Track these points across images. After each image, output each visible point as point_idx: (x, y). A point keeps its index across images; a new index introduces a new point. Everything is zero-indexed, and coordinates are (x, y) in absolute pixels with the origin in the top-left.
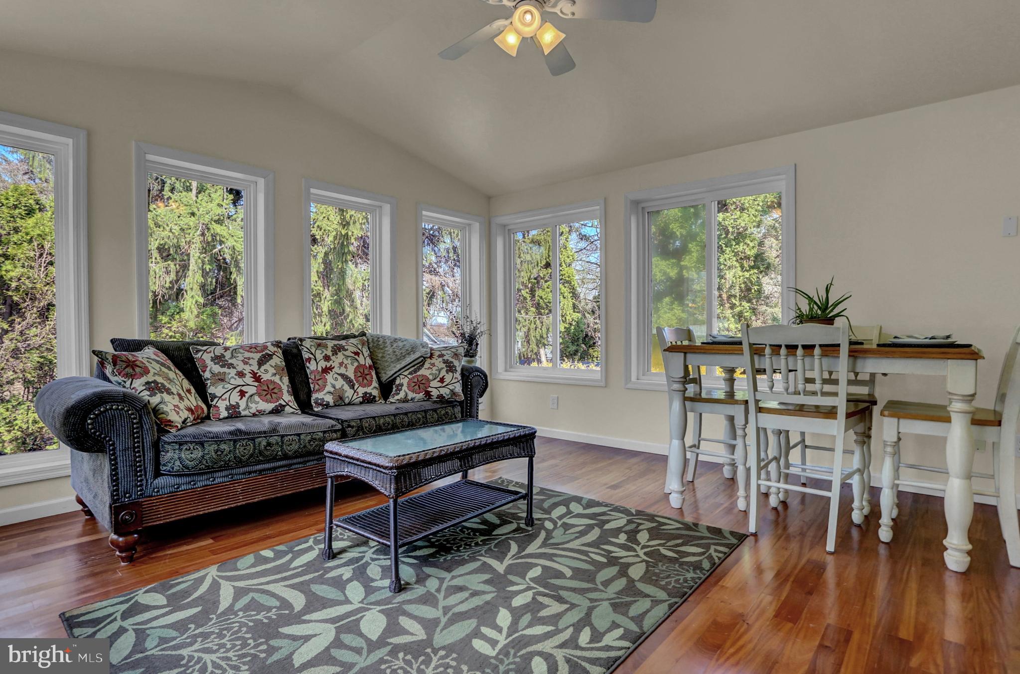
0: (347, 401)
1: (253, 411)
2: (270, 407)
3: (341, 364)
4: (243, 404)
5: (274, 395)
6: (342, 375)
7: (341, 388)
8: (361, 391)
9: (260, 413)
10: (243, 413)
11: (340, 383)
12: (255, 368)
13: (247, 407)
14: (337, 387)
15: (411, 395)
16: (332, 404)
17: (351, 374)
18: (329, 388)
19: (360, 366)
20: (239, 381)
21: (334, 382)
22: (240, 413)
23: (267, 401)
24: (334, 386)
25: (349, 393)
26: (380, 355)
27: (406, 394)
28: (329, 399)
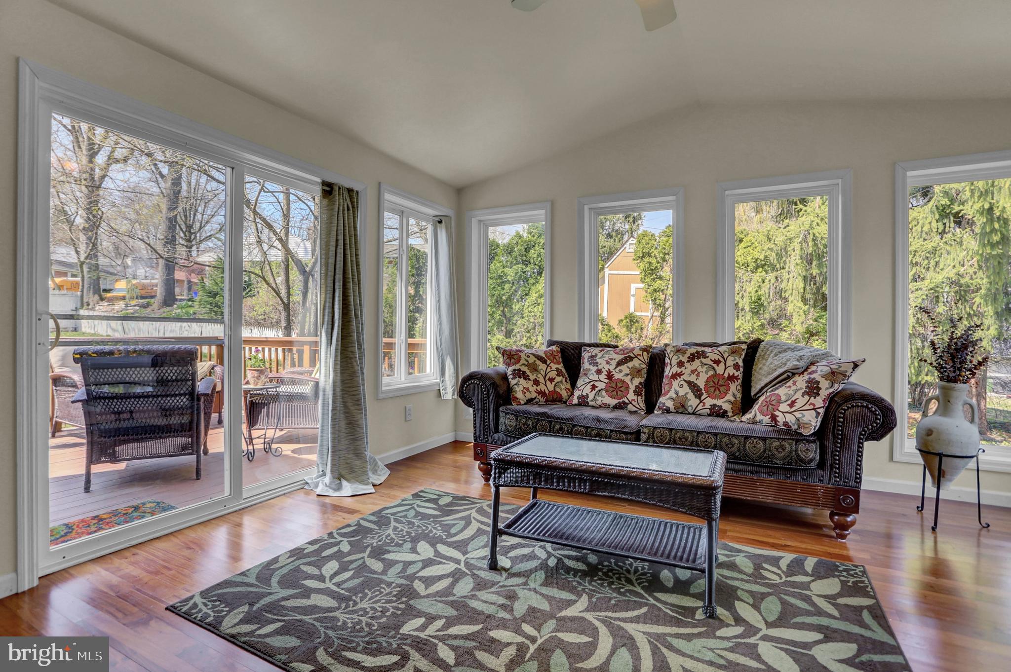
0: (690, 410)
1: (599, 403)
2: (614, 402)
3: (693, 372)
4: (591, 396)
5: (619, 393)
6: (690, 383)
7: (685, 396)
8: (709, 402)
9: (605, 406)
10: (590, 404)
11: (685, 390)
12: (612, 368)
13: (594, 399)
14: (680, 394)
15: (759, 417)
16: (672, 409)
17: (701, 383)
18: (672, 394)
19: (716, 375)
20: (595, 377)
21: (678, 389)
22: (588, 403)
23: (612, 397)
24: (677, 393)
25: (693, 402)
26: (761, 366)
27: (756, 414)
28: (670, 404)
